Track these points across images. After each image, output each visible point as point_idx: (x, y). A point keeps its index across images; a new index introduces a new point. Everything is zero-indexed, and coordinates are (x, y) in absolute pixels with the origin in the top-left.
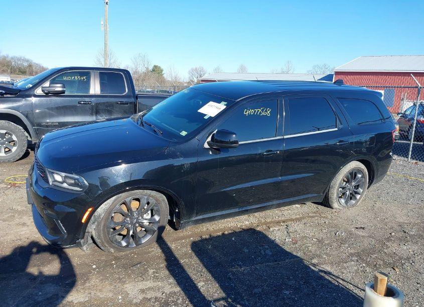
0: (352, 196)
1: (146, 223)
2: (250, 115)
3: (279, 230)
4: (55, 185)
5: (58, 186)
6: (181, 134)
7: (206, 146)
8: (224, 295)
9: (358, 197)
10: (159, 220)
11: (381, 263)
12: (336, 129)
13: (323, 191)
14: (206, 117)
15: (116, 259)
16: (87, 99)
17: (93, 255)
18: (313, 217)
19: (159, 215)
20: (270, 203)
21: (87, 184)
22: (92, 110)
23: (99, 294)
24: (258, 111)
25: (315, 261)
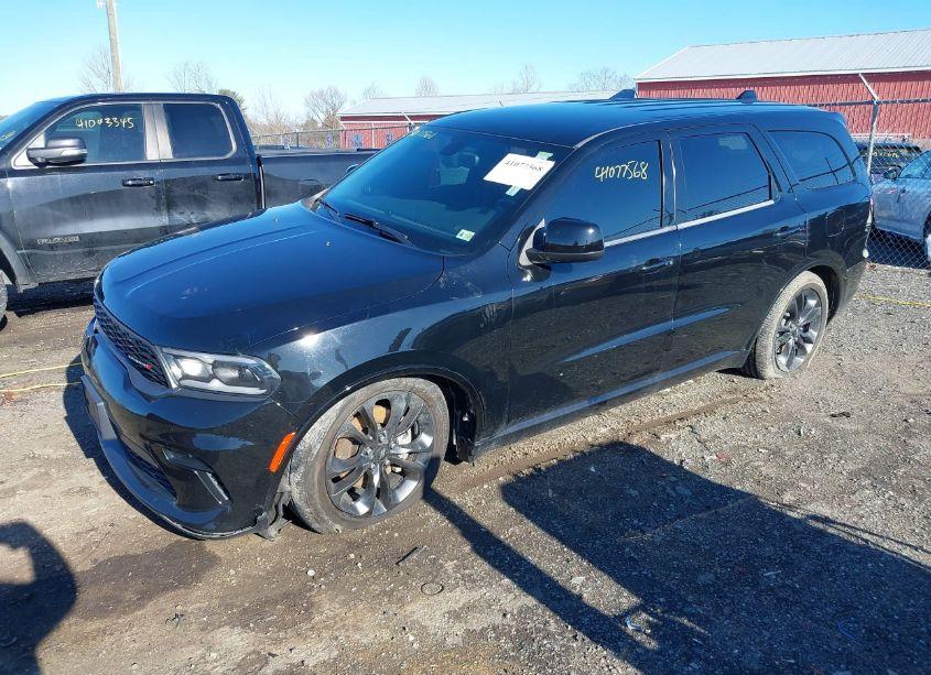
0: (800, 348)
1: (404, 454)
2: (607, 180)
3: (679, 438)
4: (186, 387)
5: (197, 389)
6: (458, 236)
7: (524, 260)
8: (635, 600)
9: (809, 347)
10: (432, 444)
11: (922, 484)
12: (772, 202)
13: (747, 342)
14: (511, 193)
15: (353, 546)
16: (142, 174)
17: (294, 544)
18: (732, 402)
19: (429, 433)
20: (650, 381)
21: (278, 377)
22: (159, 200)
23: (358, 637)
24: (623, 168)
25: (788, 498)
